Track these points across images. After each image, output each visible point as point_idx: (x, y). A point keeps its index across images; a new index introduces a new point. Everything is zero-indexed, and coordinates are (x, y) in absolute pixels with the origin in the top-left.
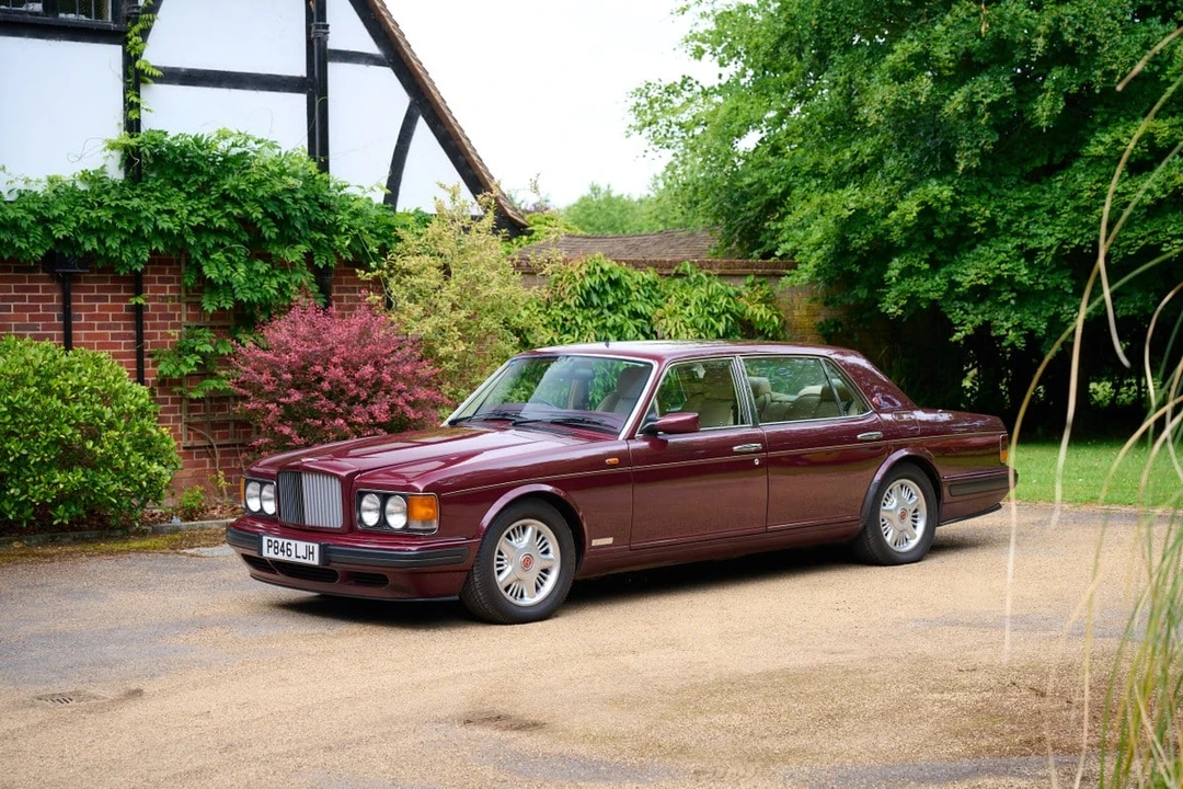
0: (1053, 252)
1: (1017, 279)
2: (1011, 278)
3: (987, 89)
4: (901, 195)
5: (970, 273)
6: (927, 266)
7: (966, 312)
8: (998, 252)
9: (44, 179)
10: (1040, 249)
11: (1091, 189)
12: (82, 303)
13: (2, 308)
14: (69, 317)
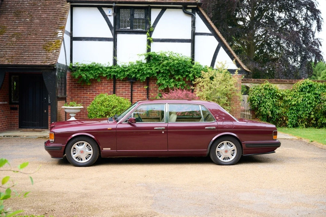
9: (129, 62)
12: (136, 88)
13: (119, 88)
14: (132, 90)
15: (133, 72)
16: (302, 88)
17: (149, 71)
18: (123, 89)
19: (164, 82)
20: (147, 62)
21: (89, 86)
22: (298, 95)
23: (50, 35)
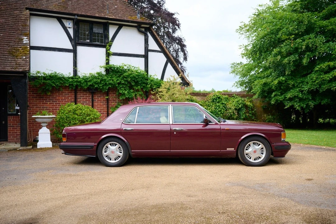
0: (307, 91)
1: (299, 96)
2: (298, 96)
3: (292, 58)
4: (275, 80)
5: (289, 95)
6: (280, 94)
7: (288, 103)
8: (295, 91)
9: (89, 73)
10: (304, 90)
11: (315, 77)
12: (96, 98)
13: (79, 98)
14: (93, 100)
15: (96, 83)
16: (213, 99)
17: (111, 82)
18: (84, 98)
19: (126, 92)
20: (106, 73)
21: (49, 96)
22: (211, 104)
23: (14, 41)
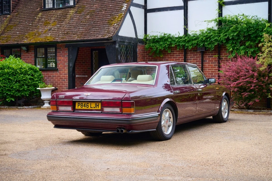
12: (207, 58)
13: (190, 59)
14: (202, 61)
18: (194, 59)
21: (162, 58)
23: (117, 10)
